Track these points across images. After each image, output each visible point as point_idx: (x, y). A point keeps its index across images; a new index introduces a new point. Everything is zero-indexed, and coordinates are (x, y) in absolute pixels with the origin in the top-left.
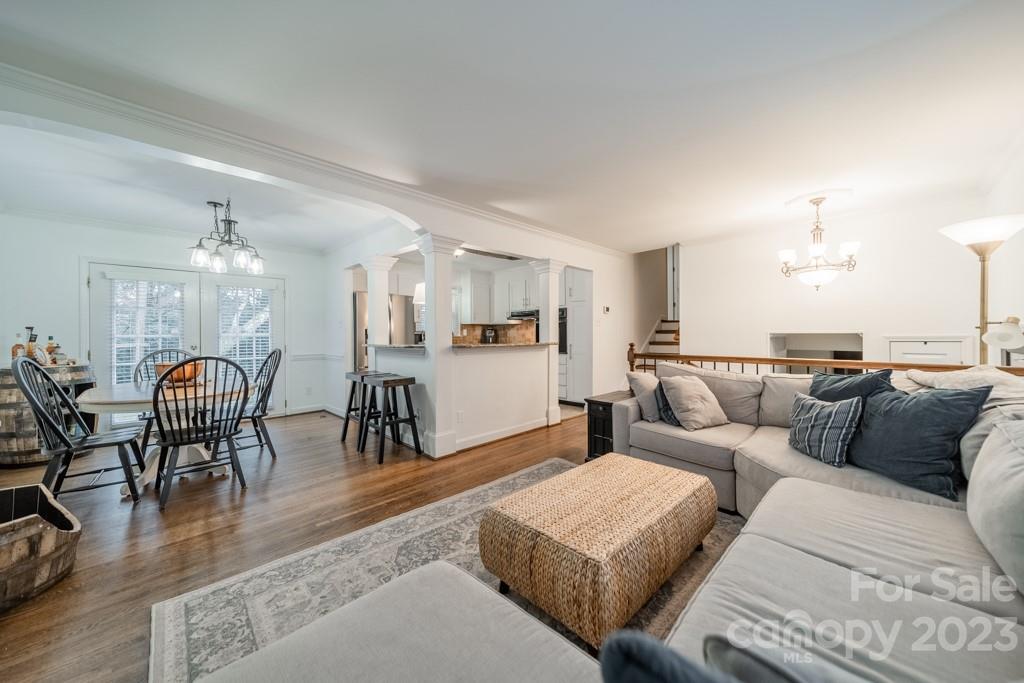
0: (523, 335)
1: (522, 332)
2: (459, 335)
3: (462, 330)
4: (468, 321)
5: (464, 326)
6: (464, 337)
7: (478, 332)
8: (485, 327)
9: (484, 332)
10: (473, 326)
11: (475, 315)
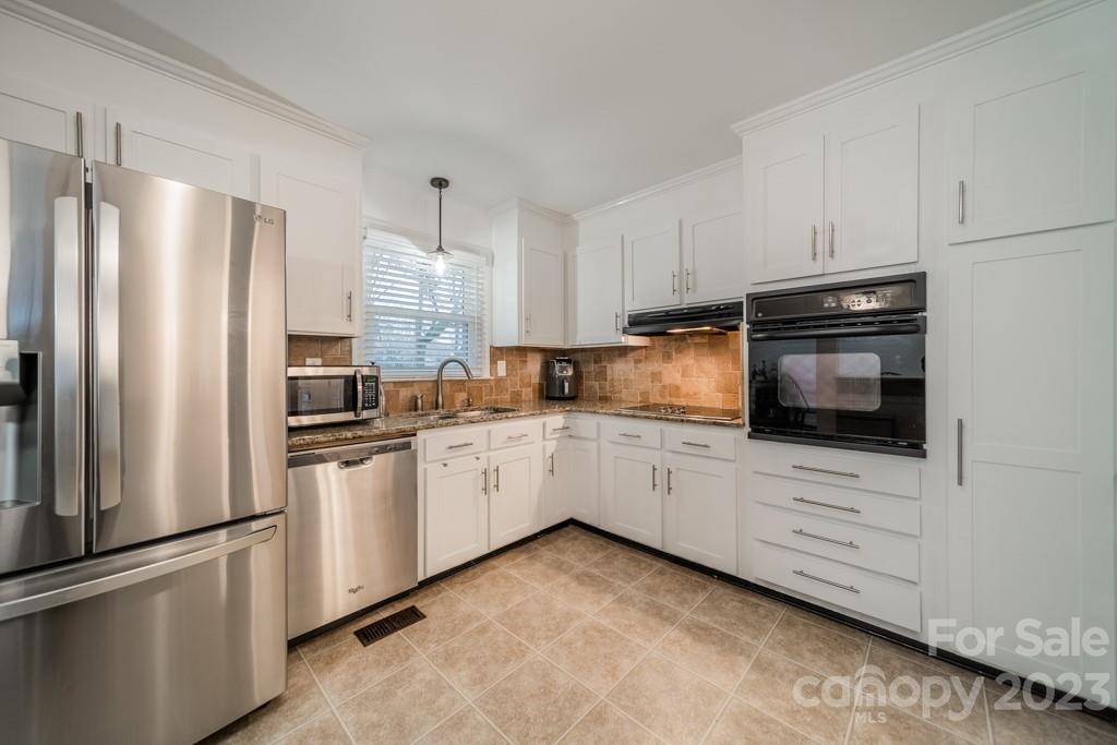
0: (656, 376)
1: (654, 366)
2: (486, 375)
3: (493, 361)
4: (513, 341)
5: (498, 353)
6: (499, 381)
7: (534, 367)
8: (551, 356)
9: (547, 367)
10: (522, 351)
11: (527, 319)
